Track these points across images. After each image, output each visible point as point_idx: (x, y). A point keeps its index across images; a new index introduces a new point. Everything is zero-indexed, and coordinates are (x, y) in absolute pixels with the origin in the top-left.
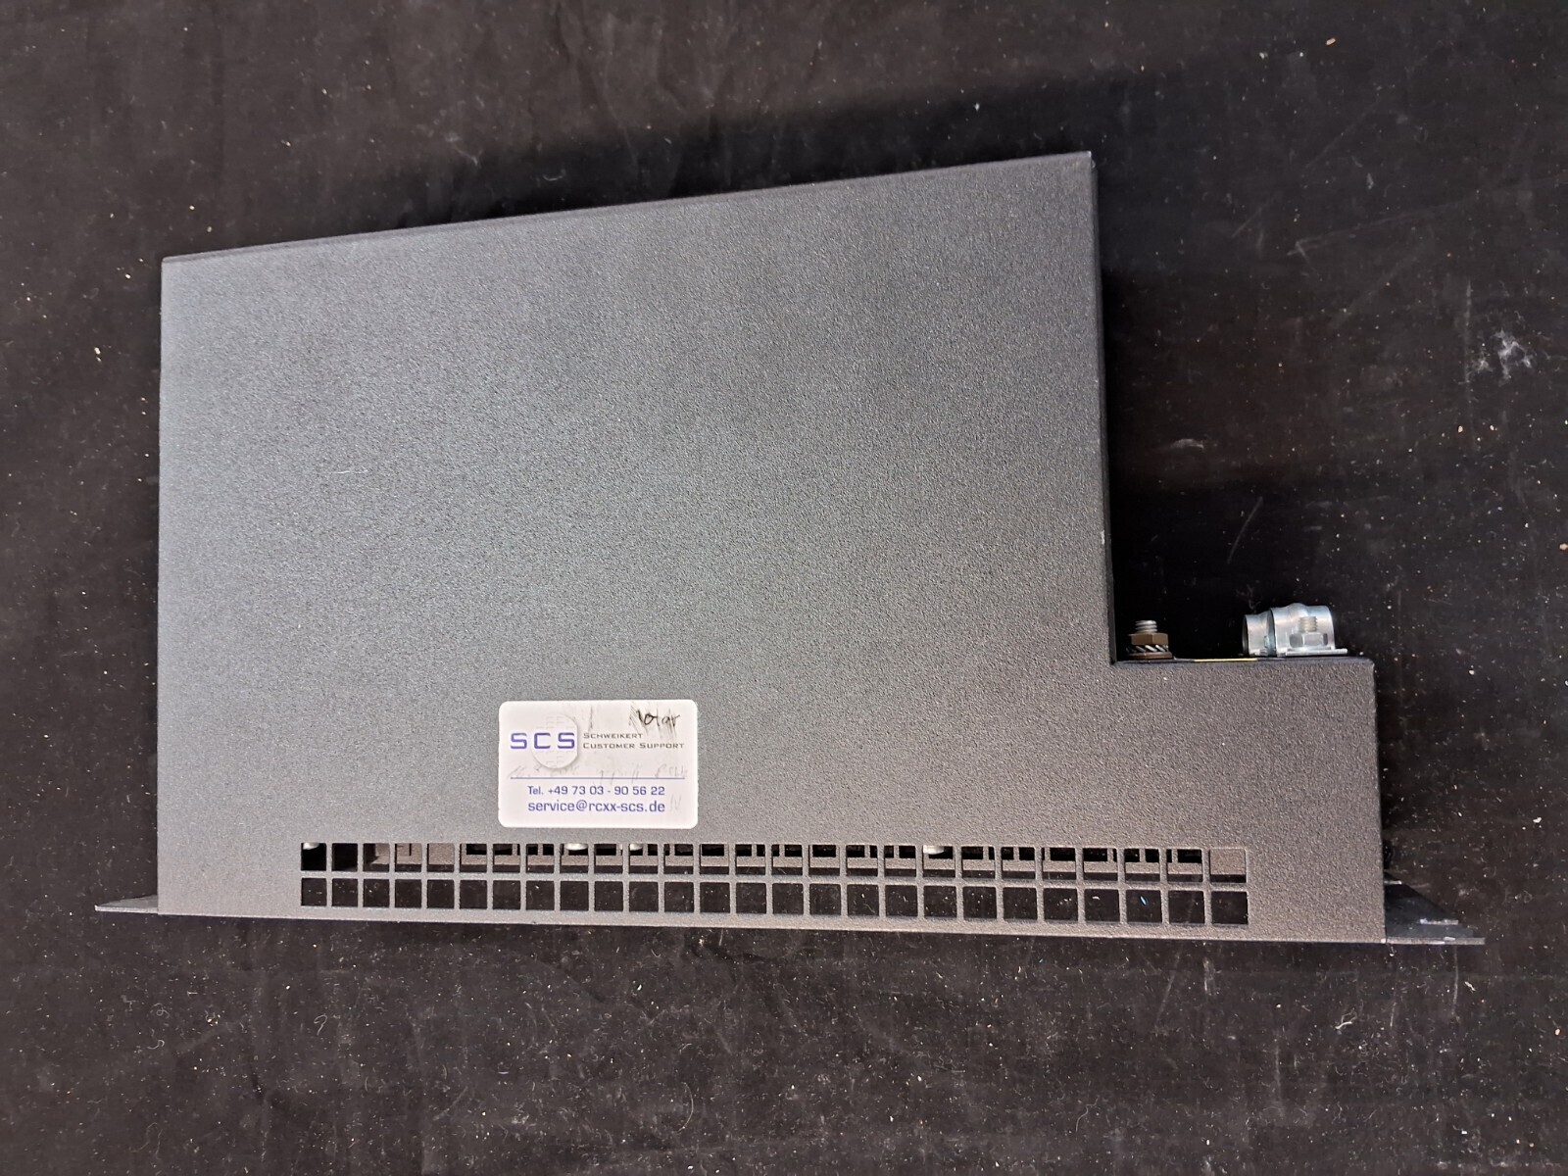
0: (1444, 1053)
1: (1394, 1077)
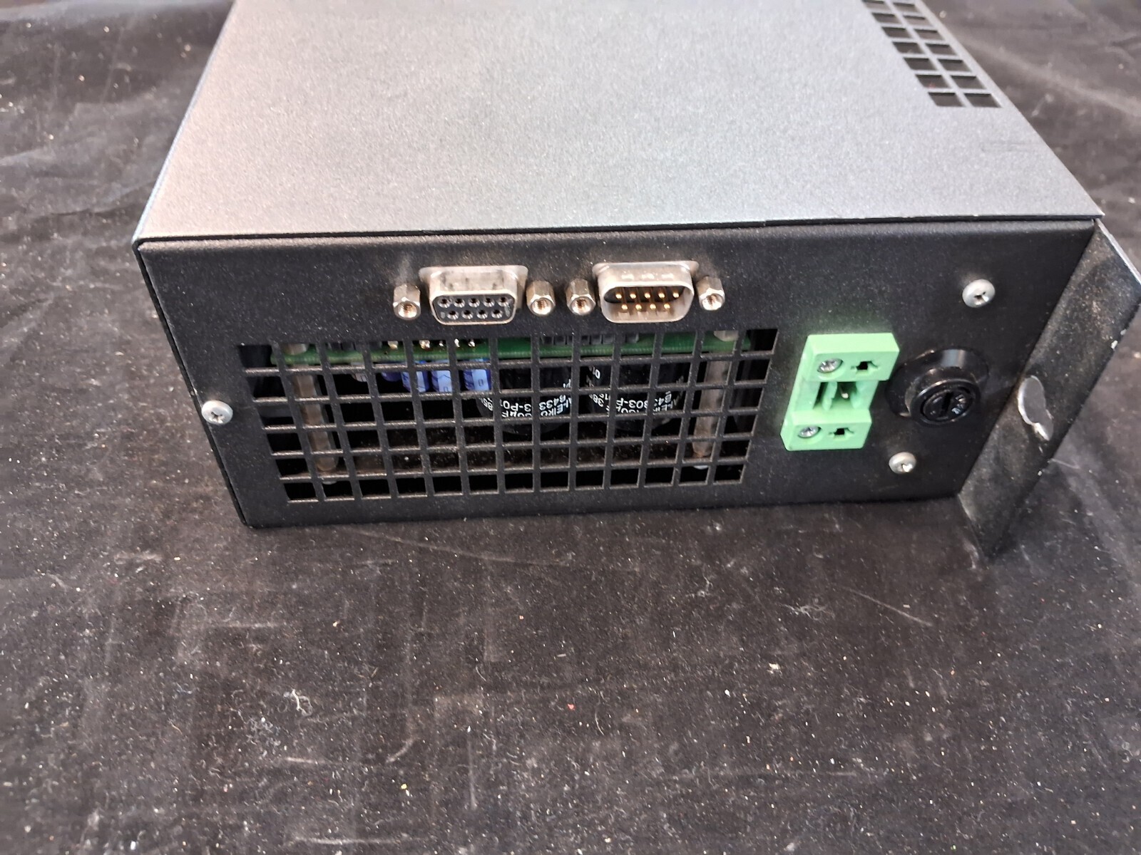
0: (243, 826)
1: (220, 761)
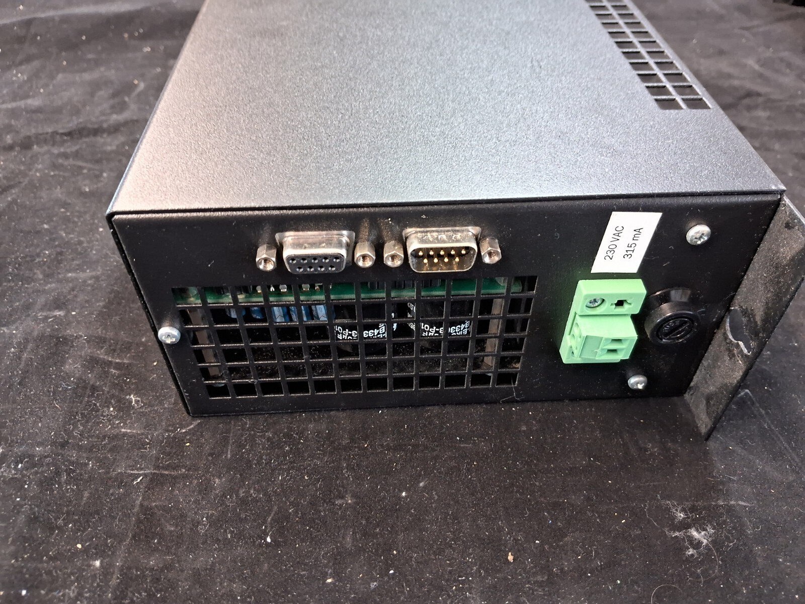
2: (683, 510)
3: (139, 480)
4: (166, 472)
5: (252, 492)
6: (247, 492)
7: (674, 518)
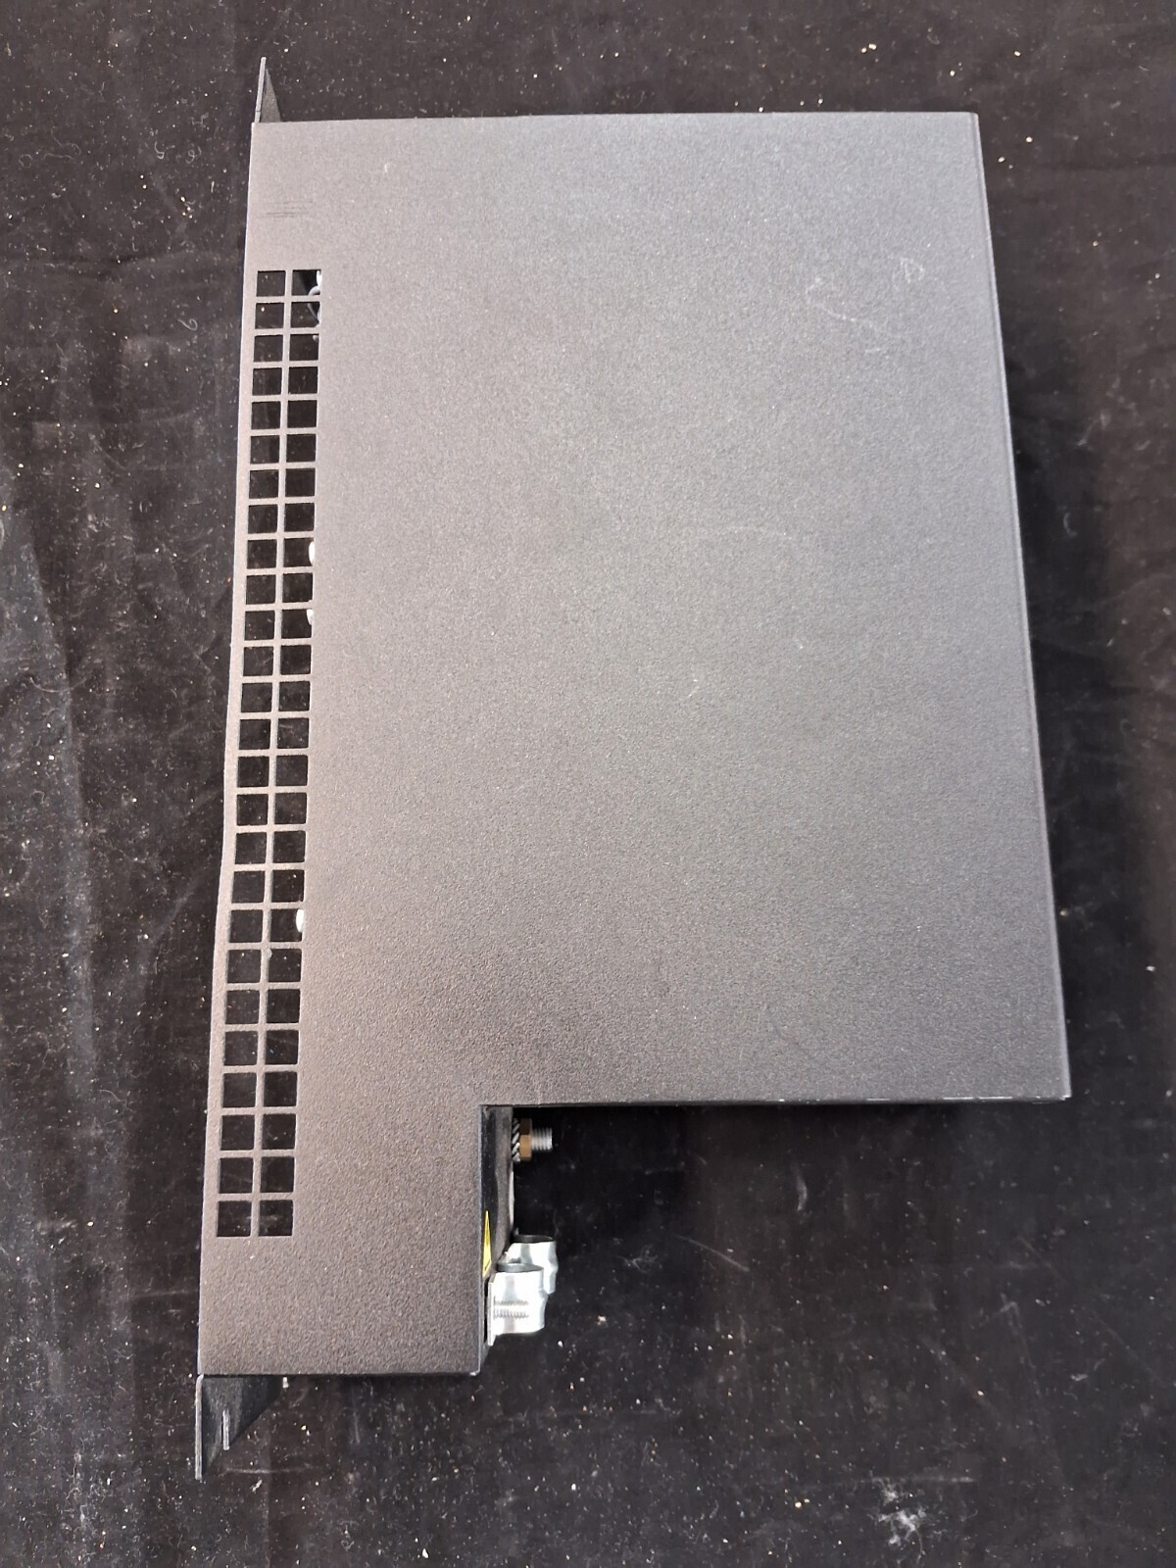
2: (897, 1489)
3: (258, 1485)
4: (287, 1470)
5: (395, 1492)
6: (389, 1493)
7: (882, 1498)
